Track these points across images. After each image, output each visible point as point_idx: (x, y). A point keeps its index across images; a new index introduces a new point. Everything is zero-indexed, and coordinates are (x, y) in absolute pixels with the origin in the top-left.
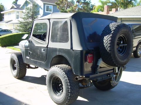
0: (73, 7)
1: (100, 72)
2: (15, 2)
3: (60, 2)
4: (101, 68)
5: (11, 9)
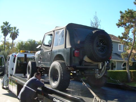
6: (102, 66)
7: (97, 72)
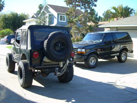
0: (79, 17)
1: (44, 65)
2: (39, 11)
3: (70, 12)
4: (45, 62)
5: (32, 18)
6: (64, 64)
7: (57, 70)
